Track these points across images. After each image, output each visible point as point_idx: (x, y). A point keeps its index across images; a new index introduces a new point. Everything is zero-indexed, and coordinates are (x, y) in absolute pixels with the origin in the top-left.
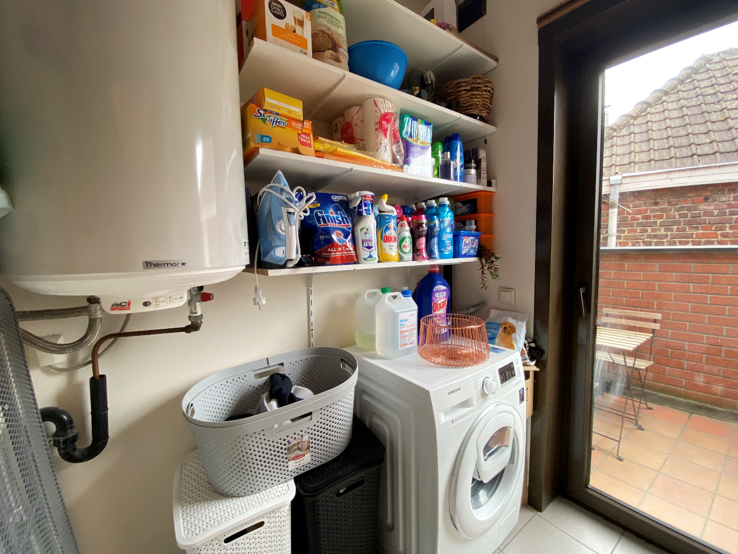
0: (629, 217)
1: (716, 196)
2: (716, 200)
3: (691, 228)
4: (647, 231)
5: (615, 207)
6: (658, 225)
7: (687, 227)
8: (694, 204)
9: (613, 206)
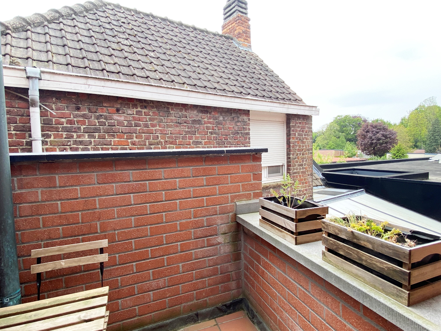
0: (54, 120)
1: (124, 109)
2: (125, 113)
3: (109, 136)
4: (72, 137)
5: (36, 106)
6: (82, 131)
7: (106, 135)
8: (109, 113)
9: (33, 104)
